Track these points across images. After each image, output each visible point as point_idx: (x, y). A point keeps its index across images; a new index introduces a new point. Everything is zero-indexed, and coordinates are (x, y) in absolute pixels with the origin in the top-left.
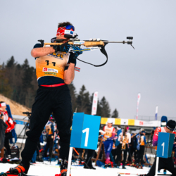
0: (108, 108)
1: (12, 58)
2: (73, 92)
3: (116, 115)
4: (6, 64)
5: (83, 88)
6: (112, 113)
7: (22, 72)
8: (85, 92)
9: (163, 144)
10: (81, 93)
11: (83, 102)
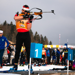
0: (47, 41)
1: (6, 21)
2: (32, 35)
3: (51, 44)
4: (3, 24)
5: (36, 33)
6: (49, 43)
7: (10, 27)
8: (37, 34)
9: (70, 55)
10: (35, 35)
11: (36, 39)
